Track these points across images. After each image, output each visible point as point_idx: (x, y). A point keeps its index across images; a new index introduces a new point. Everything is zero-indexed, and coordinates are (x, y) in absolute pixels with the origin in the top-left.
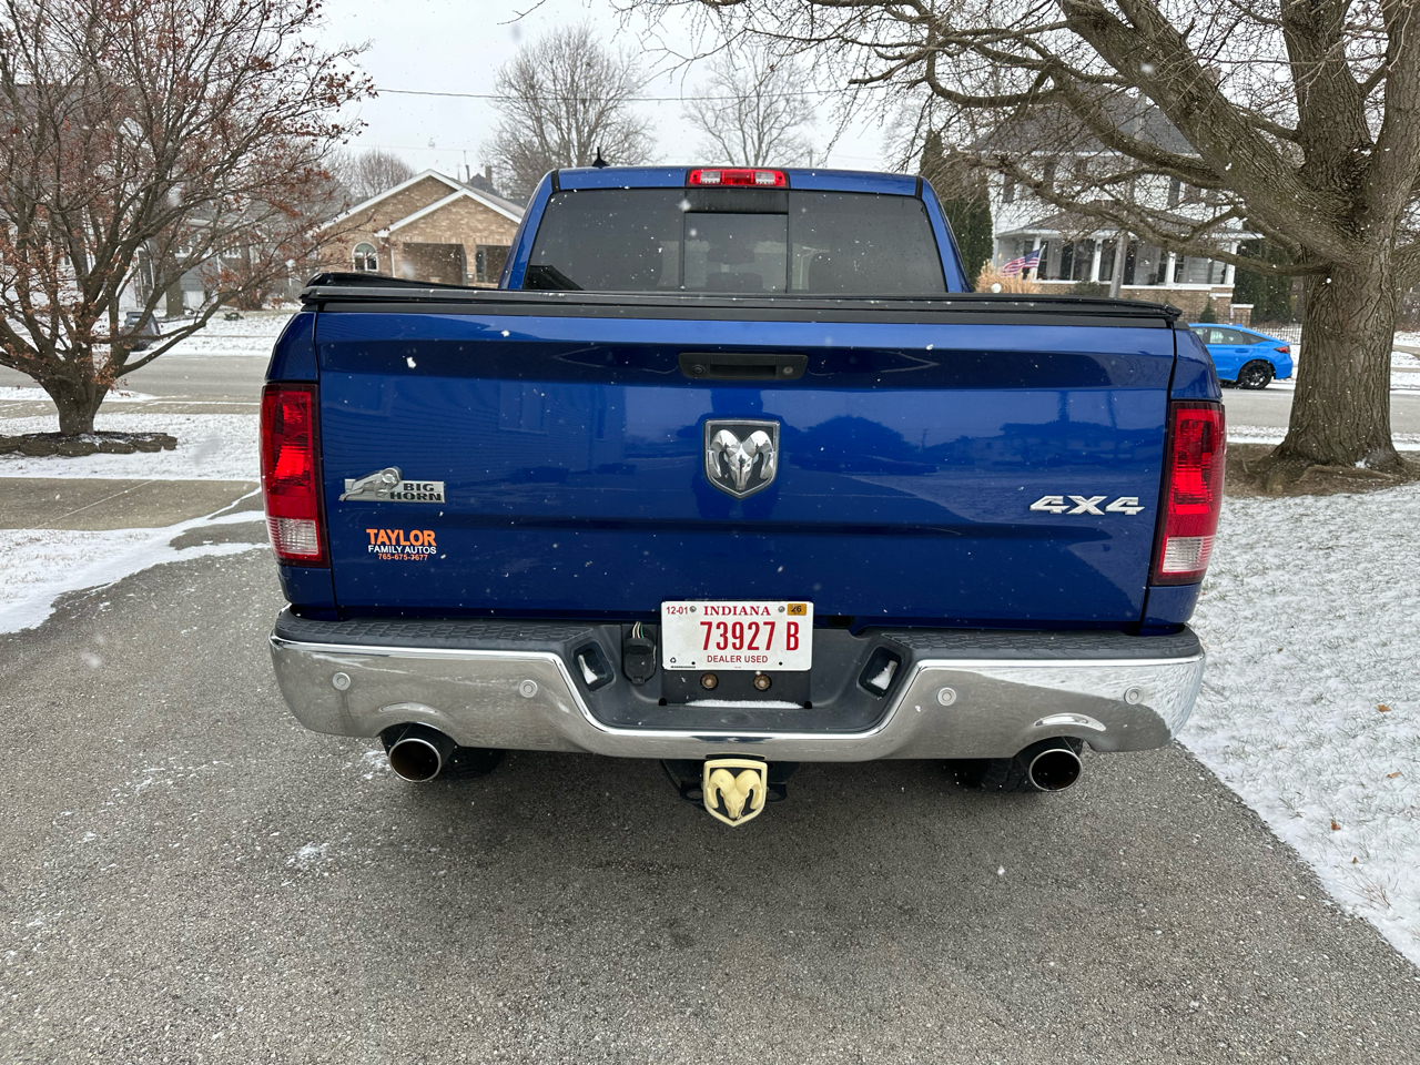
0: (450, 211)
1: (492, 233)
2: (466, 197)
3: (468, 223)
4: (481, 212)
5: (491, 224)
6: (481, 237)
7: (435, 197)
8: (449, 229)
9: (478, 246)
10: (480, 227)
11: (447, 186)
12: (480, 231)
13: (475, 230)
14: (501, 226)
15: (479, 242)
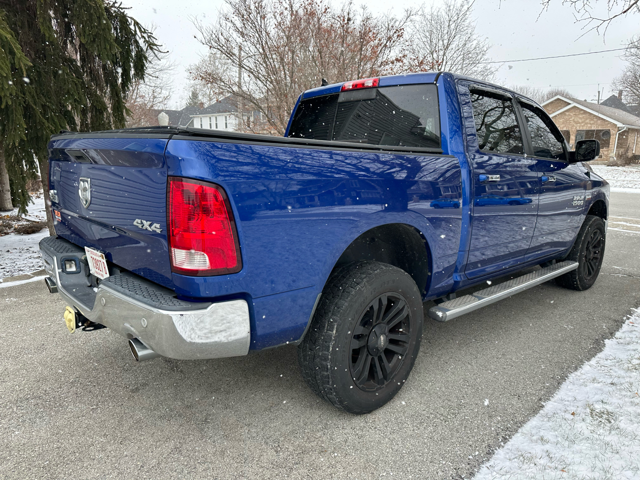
0: (565, 115)
1: (587, 124)
2: (575, 107)
3: (574, 120)
4: (582, 114)
5: (587, 119)
6: (580, 126)
7: (559, 108)
8: (563, 123)
9: (578, 131)
10: (580, 121)
11: (566, 102)
12: (579, 123)
13: (577, 123)
14: (592, 120)
15: (578, 129)
